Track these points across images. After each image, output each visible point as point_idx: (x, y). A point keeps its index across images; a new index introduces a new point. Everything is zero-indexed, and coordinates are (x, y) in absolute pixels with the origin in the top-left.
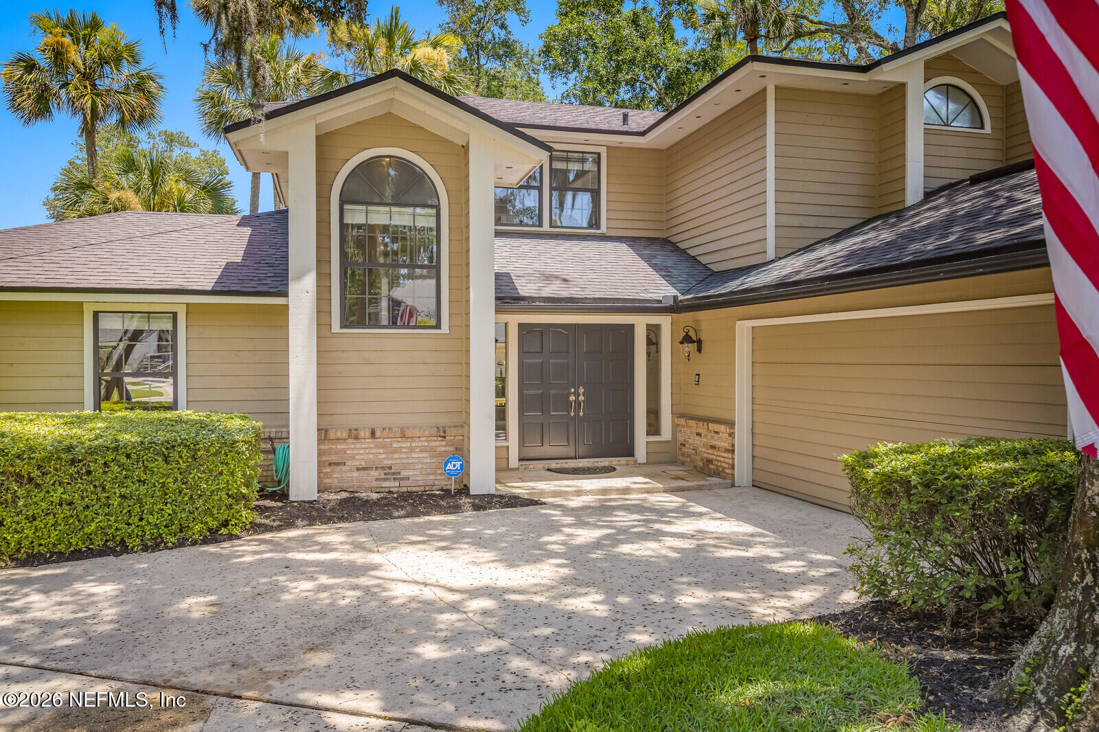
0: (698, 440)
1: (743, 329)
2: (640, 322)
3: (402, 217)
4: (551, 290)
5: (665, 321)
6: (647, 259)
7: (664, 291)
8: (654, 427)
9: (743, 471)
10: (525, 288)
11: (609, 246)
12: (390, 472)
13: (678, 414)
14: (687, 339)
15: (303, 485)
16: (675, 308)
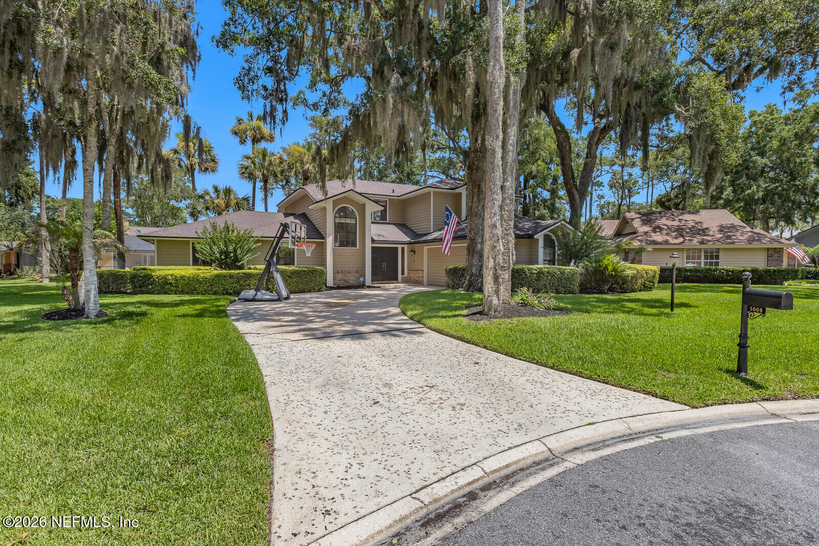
0: (414, 276)
1: (426, 248)
2: (400, 247)
3: (348, 221)
4: (381, 238)
5: (406, 247)
6: (401, 230)
7: (407, 239)
8: (403, 273)
9: (425, 280)
10: (376, 238)
11: (390, 226)
12: (346, 281)
13: (409, 270)
14: (412, 251)
15: (330, 282)
16: (410, 243)
